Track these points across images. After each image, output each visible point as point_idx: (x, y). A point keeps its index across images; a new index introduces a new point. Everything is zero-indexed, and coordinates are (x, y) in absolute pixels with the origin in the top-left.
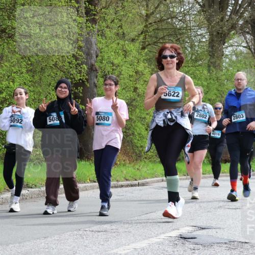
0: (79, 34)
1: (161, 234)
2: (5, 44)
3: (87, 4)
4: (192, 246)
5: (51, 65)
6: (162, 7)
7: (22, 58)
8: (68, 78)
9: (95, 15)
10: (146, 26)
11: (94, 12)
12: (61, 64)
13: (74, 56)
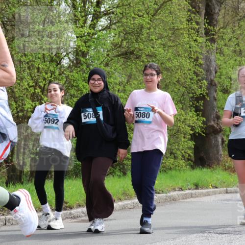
0: (199, 53)
2: (133, 64)
3: (207, 25)
5: (175, 82)
8: (190, 93)
9: (213, 35)
11: (213, 33)
12: (183, 81)
13: (195, 73)
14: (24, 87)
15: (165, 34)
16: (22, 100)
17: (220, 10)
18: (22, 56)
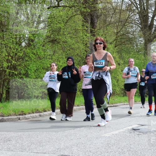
0: (88, 41)
1: (124, 128)
2: (56, 46)
3: (91, 28)
4: (138, 133)
5: (76, 55)
6: (124, 29)
7: (63, 52)
9: (94, 33)
10: (117, 37)
12: (80, 54)
13: (85, 51)
14: (3, 56)
15: (71, 32)
16: (2, 62)
17: (97, 21)
18: (2, 41)
